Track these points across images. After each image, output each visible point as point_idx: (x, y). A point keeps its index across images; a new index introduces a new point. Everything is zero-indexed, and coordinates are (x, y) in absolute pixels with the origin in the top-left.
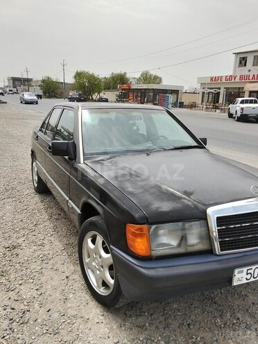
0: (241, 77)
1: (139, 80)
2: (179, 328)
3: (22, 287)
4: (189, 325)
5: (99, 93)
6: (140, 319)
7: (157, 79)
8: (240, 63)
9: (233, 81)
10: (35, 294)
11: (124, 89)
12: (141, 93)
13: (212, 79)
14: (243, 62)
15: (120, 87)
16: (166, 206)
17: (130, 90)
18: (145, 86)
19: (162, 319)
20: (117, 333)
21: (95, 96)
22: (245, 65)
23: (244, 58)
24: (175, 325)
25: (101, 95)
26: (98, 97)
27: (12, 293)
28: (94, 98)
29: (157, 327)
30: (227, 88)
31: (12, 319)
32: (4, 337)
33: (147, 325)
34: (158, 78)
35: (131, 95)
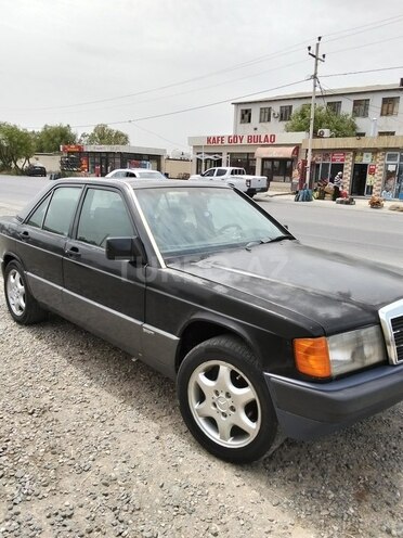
0: (250, 139)
1: (92, 139)
2: (337, 471)
3: (99, 463)
4: (347, 465)
5: (28, 158)
6: (288, 470)
7: (120, 138)
8: (243, 117)
9: (239, 143)
10: (126, 468)
11: (73, 153)
12: (102, 158)
13: (209, 140)
14: (246, 116)
15: (64, 149)
16: (334, 313)
17: (81, 153)
18: (106, 148)
19: (312, 465)
20: (269, 493)
21: (21, 163)
22: (249, 121)
23: (247, 111)
24: (331, 469)
25: (32, 160)
26: (27, 164)
27: (89, 473)
28: (20, 167)
29: (313, 476)
30: (232, 154)
31: (116, 509)
32: (120, 534)
33: (300, 475)
34: (123, 135)
35: (84, 162)
